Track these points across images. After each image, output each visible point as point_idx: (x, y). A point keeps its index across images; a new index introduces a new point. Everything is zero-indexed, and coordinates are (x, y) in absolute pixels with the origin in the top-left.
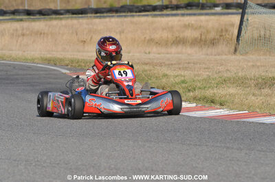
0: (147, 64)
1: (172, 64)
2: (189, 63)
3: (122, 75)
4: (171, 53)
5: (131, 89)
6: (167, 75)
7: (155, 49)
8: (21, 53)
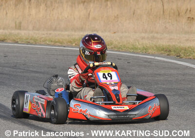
3: (106, 78)
5: (117, 93)
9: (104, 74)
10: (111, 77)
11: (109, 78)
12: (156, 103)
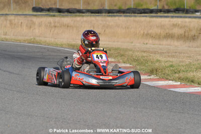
0: (145, 52)
1: (163, 53)
2: (176, 52)
4: (162, 45)
5: (105, 68)
6: (159, 61)
7: (151, 41)
8: (53, 40)
9: (97, 56)
10: (102, 57)
11: (100, 58)
12: (132, 76)
